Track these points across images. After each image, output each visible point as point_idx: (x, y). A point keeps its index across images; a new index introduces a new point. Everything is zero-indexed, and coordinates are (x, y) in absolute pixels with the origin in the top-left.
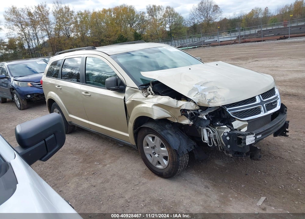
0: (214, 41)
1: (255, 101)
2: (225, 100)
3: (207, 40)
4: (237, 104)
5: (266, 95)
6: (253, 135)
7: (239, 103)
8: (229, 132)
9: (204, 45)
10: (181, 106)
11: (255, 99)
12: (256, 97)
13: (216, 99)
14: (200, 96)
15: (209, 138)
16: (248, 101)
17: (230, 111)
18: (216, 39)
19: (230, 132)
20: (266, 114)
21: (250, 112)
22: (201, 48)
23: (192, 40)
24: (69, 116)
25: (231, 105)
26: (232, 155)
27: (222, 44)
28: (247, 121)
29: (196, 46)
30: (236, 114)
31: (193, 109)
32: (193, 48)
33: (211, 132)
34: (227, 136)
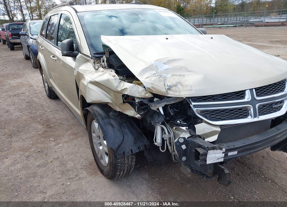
0: (260, 21)
1: (243, 97)
2: (192, 90)
3: (252, 20)
4: (211, 98)
5: (265, 90)
6: (222, 151)
7: (214, 98)
8: (186, 138)
9: (246, 25)
10: (123, 90)
11: (243, 94)
12: (247, 92)
13: (179, 86)
14: (156, 79)
15: (163, 140)
16: (230, 95)
17: (196, 108)
18: (262, 19)
19: (188, 138)
20: (256, 119)
21: (229, 114)
22: (243, 27)
23: (237, 19)
24: (50, 80)
25: (201, 98)
26: (190, 170)
27: (267, 25)
28: (221, 126)
29: (238, 25)
30: (206, 113)
31: (141, 97)
32: (234, 26)
33: (167, 133)
34: (182, 144)
